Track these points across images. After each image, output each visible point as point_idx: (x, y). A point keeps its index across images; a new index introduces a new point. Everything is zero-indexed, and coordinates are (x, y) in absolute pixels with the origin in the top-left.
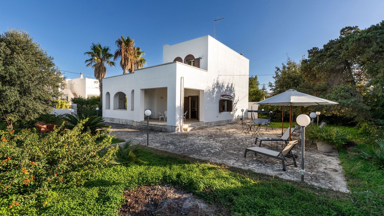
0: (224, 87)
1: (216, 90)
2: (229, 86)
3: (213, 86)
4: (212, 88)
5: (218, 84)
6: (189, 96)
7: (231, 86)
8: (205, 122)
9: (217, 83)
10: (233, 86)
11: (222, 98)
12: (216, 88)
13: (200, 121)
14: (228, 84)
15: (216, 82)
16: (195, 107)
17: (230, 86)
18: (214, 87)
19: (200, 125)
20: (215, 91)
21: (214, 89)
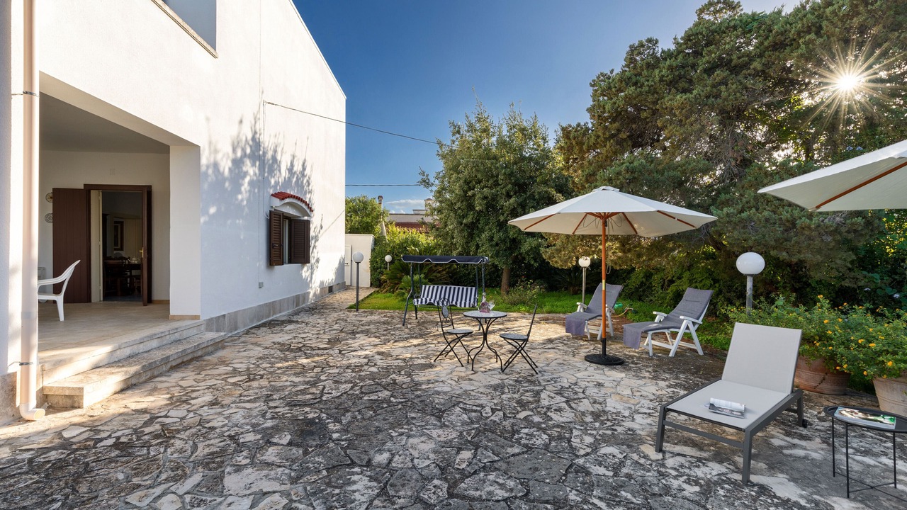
0: (279, 166)
1: (251, 170)
2: (295, 169)
3: (234, 150)
4: (231, 155)
5: (256, 143)
6: (88, 188)
7: (300, 168)
8: (204, 318)
9: (253, 139)
10: (307, 172)
11: (277, 203)
12: (248, 162)
13: (174, 311)
14: (294, 157)
15: (250, 136)
16: (122, 249)
17: (298, 168)
18: (239, 154)
19: (178, 341)
20: (246, 173)
21: (237, 163)
